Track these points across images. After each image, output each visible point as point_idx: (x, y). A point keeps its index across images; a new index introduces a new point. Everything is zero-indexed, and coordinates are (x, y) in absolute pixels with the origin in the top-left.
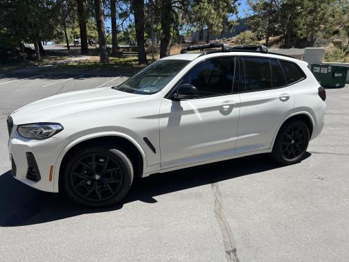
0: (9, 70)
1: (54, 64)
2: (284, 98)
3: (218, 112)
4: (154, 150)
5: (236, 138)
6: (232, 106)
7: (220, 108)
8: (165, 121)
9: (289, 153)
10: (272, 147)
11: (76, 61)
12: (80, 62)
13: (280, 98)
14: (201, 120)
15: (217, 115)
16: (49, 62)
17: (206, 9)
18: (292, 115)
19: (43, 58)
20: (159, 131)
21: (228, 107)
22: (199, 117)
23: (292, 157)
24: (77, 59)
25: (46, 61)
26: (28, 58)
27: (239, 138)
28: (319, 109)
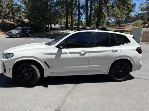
0: (38, 35)
1: (54, 33)
2: (115, 51)
3: (79, 54)
4: (49, 67)
5: (88, 66)
6: (86, 53)
7: (80, 53)
8: (54, 56)
9: (118, 76)
10: (108, 72)
11: (62, 32)
12: (63, 33)
13: (112, 51)
14: (70, 57)
15: (78, 55)
16: (52, 32)
17: (116, 11)
18: (118, 59)
19: (50, 31)
20: (51, 60)
21: (84, 53)
22: (70, 56)
23: (120, 78)
24: (63, 31)
25: (51, 32)
26: (45, 31)
27: (89, 66)
28: (136, 57)
